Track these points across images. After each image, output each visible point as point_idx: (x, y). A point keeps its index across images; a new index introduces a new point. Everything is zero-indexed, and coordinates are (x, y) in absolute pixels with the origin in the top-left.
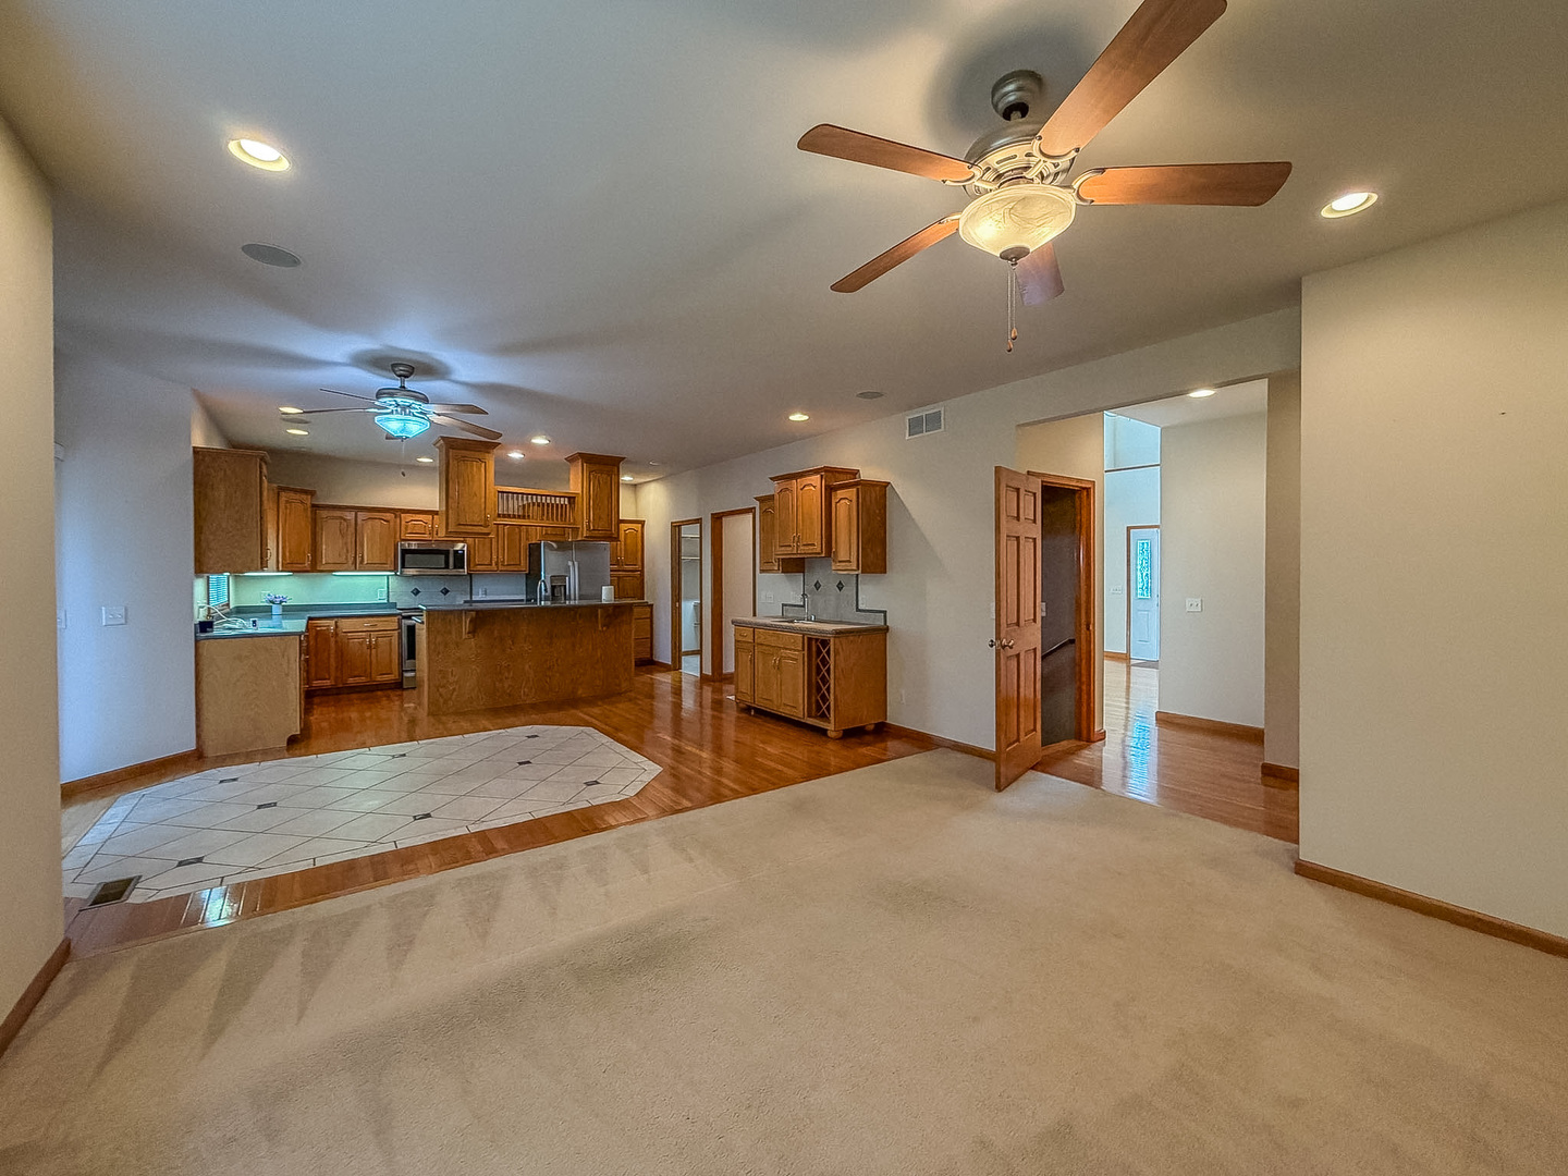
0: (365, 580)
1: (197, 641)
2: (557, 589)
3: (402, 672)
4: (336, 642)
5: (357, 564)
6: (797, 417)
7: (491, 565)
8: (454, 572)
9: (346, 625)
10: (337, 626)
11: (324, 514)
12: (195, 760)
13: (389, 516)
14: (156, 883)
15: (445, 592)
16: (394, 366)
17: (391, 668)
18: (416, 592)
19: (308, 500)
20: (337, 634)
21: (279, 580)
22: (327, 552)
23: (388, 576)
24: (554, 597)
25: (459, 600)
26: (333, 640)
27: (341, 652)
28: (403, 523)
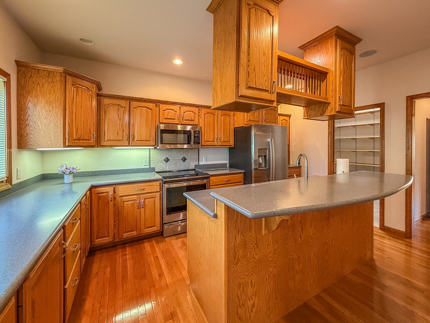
3: (163, 224)
4: (115, 205)
5: (130, 141)
7: (214, 141)
9: (121, 190)
10: (114, 192)
11: (106, 101)
13: (151, 105)
15: (184, 159)
17: (155, 223)
18: (167, 160)
20: (115, 198)
22: (109, 132)
23: (150, 149)
25: (191, 165)
26: (111, 204)
27: (118, 212)
28: (161, 111)
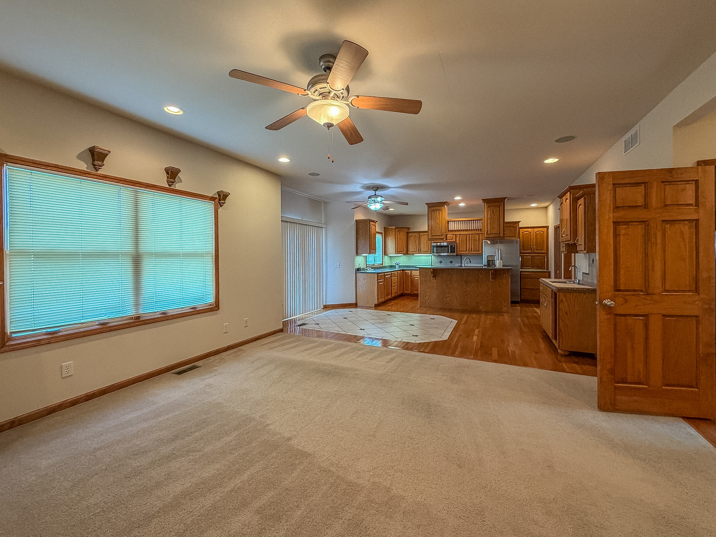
0: (424, 257)
1: (356, 273)
2: (491, 262)
4: (411, 278)
5: (420, 252)
6: (550, 161)
7: (466, 251)
8: (451, 254)
9: (413, 273)
10: (411, 273)
11: (410, 234)
12: (355, 305)
14: (310, 326)
15: (451, 262)
16: (373, 188)
18: (441, 262)
19: (406, 231)
20: (411, 275)
21: (399, 258)
22: (411, 248)
23: (431, 256)
24: (488, 265)
25: (456, 265)
26: (409, 277)
27: (412, 282)
